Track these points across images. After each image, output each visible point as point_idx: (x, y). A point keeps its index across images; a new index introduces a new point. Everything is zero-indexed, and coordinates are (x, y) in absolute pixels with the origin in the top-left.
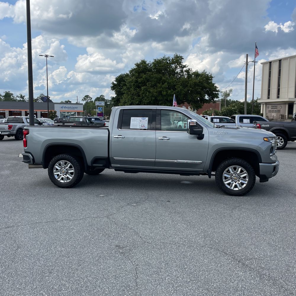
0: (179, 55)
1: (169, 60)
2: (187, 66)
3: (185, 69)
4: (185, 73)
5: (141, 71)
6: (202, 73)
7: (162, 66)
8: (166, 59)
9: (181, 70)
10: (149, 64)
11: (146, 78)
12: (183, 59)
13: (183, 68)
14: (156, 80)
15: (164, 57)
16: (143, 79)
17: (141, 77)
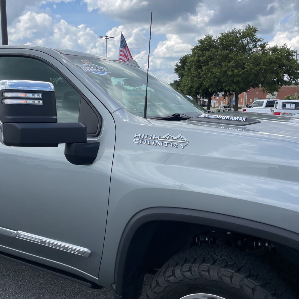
0: (253, 26)
1: (240, 34)
2: (262, 40)
3: (259, 43)
4: (259, 48)
5: (204, 48)
6: (281, 47)
7: (230, 41)
8: (236, 33)
9: (253, 45)
10: (215, 40)
11: (209, 56)
12: (257, 31)
13: (257, 42)
14: (220, 58)
15: (233, 30)
16: (206, 57)
17: (204, 56)
